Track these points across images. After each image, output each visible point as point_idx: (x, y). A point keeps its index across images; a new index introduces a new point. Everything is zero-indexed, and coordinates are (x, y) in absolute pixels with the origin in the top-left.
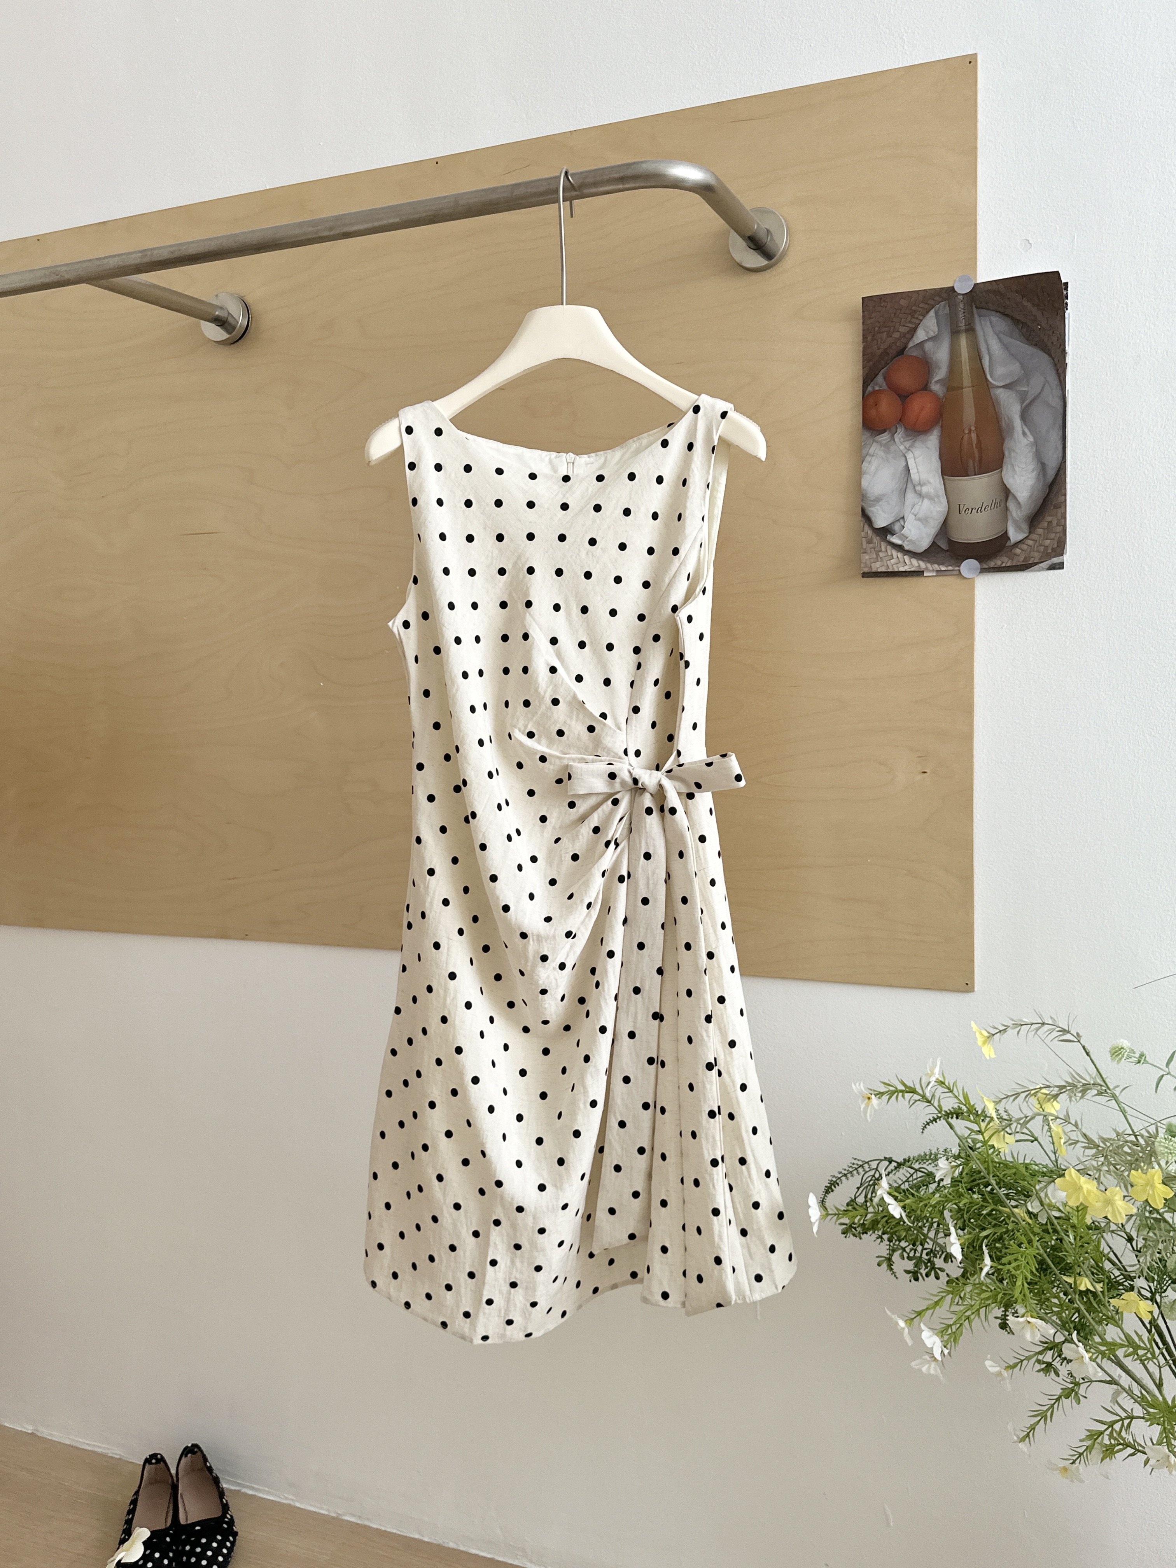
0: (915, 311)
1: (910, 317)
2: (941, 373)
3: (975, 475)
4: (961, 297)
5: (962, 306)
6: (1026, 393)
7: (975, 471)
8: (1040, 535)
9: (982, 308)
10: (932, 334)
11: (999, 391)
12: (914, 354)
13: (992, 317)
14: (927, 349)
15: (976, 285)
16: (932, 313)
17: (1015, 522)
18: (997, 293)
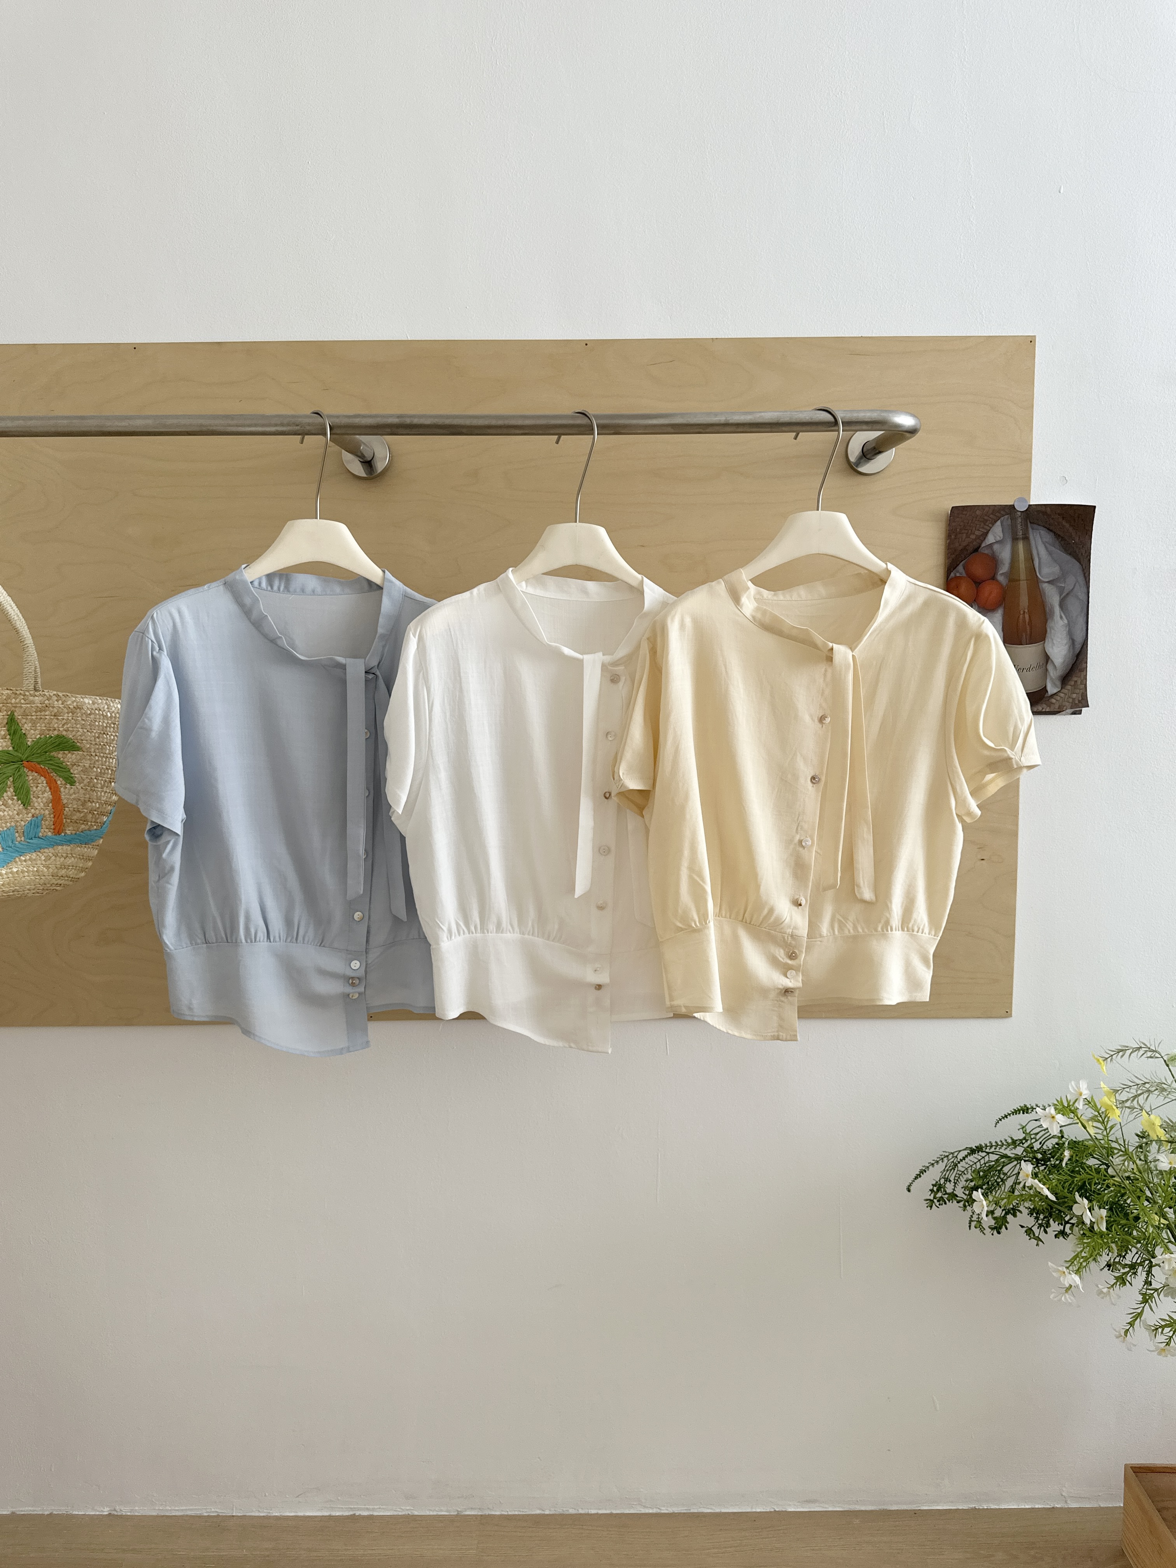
0: (987, 521)
1: (982, 524)
2: (1004, 568)
3: (1027, 644)
4: (1019, 513)
5: (1020, 520)
6: (1064, 587)
7: (1026, 641)
8: (1069, 690)
9: (1036, 524)
10: (998, 539)
11: (1046, 586)
12: (986, 552)
13: (1041, 531)
14: (995, 549)
15: (1029, 505)
16: (999, 523)
17: (1051, 679)
18: (1045, 513)
